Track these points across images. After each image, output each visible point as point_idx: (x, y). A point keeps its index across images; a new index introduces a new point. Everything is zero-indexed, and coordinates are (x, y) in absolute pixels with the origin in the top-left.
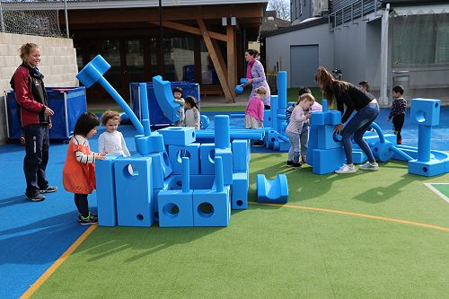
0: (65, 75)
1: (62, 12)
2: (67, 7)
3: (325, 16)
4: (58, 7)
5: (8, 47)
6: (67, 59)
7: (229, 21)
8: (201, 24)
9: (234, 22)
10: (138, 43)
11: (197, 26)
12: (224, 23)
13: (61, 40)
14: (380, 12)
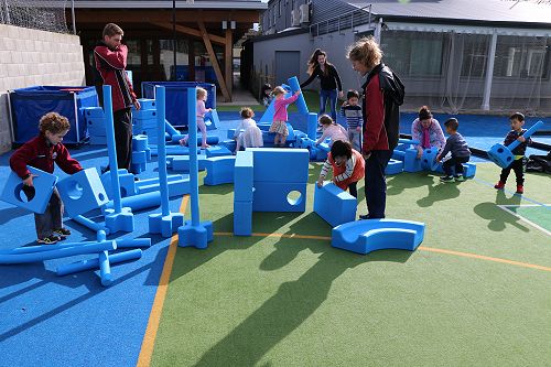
0: (73, 72)
1: (68, 10)
2: (74, 5)
3: (305, 26)
4: (64, 5)
5: (14, 42)
6: (74, 57)
7: (229, 25)
8: (202, 27)
9: (233, 27)
10: (135, 43)
11: (198, 29)
12: (225, 26)
13: (69, 36)
14: (373, 25)
